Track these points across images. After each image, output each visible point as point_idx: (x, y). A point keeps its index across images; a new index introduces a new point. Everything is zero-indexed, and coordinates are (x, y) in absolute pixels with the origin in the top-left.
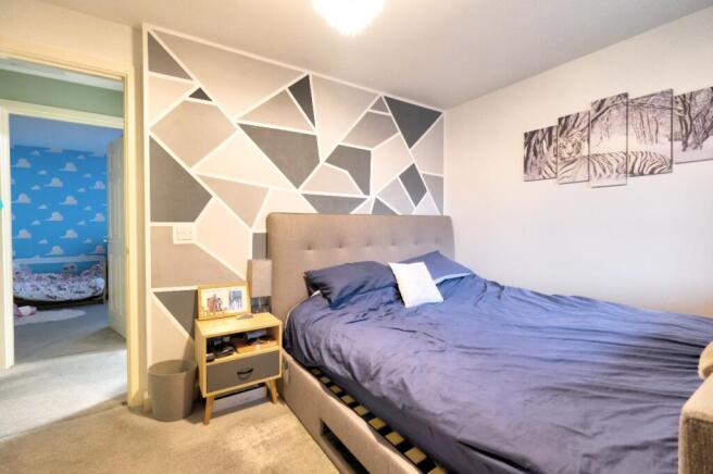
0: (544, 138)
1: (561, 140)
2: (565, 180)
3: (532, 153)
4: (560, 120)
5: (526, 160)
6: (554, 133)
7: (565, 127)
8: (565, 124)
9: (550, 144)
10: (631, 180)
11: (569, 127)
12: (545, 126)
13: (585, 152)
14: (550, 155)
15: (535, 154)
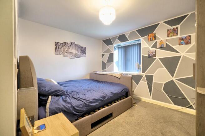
0: (61, 45)
1: (65, 47)
2: (65, 56)
3: (57, 48)
4: (64, 42)
5: (56, 49)
6: (63, 45)
7: (65, 45)
8: (65, 44)
9: (62, 47)
10: (76, 58)
11: (66, 45)
12: (61, 42)
13: (69, 51)
14: (62, 49)
15: (59, 48)
